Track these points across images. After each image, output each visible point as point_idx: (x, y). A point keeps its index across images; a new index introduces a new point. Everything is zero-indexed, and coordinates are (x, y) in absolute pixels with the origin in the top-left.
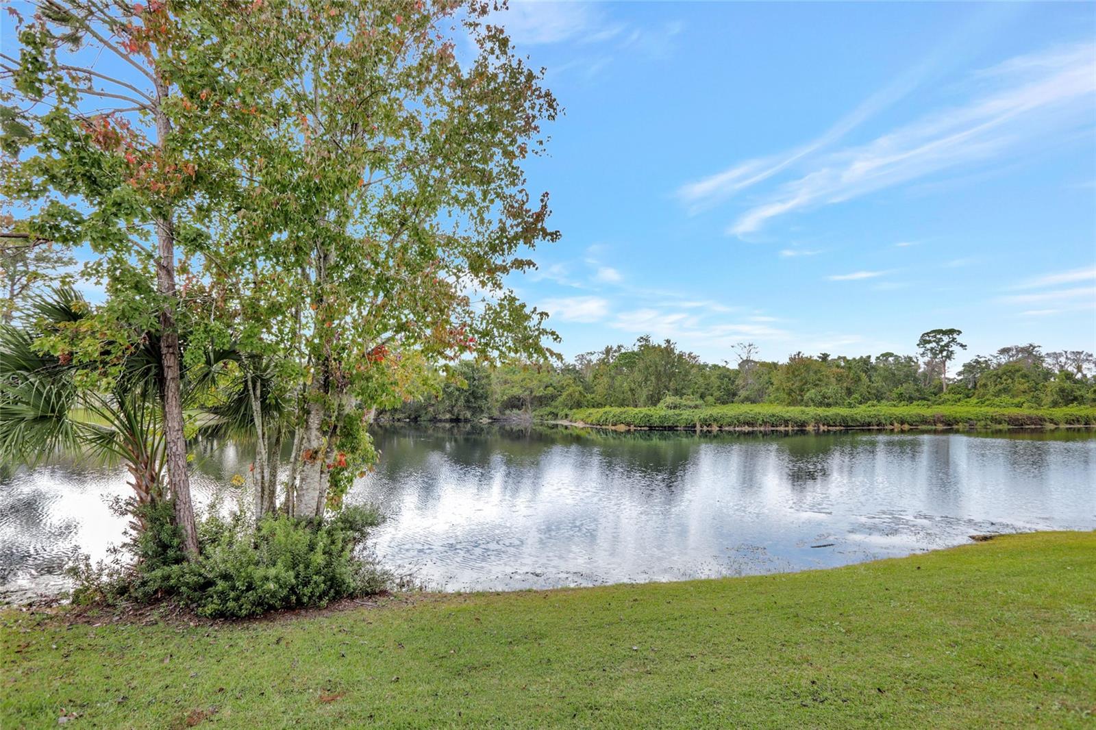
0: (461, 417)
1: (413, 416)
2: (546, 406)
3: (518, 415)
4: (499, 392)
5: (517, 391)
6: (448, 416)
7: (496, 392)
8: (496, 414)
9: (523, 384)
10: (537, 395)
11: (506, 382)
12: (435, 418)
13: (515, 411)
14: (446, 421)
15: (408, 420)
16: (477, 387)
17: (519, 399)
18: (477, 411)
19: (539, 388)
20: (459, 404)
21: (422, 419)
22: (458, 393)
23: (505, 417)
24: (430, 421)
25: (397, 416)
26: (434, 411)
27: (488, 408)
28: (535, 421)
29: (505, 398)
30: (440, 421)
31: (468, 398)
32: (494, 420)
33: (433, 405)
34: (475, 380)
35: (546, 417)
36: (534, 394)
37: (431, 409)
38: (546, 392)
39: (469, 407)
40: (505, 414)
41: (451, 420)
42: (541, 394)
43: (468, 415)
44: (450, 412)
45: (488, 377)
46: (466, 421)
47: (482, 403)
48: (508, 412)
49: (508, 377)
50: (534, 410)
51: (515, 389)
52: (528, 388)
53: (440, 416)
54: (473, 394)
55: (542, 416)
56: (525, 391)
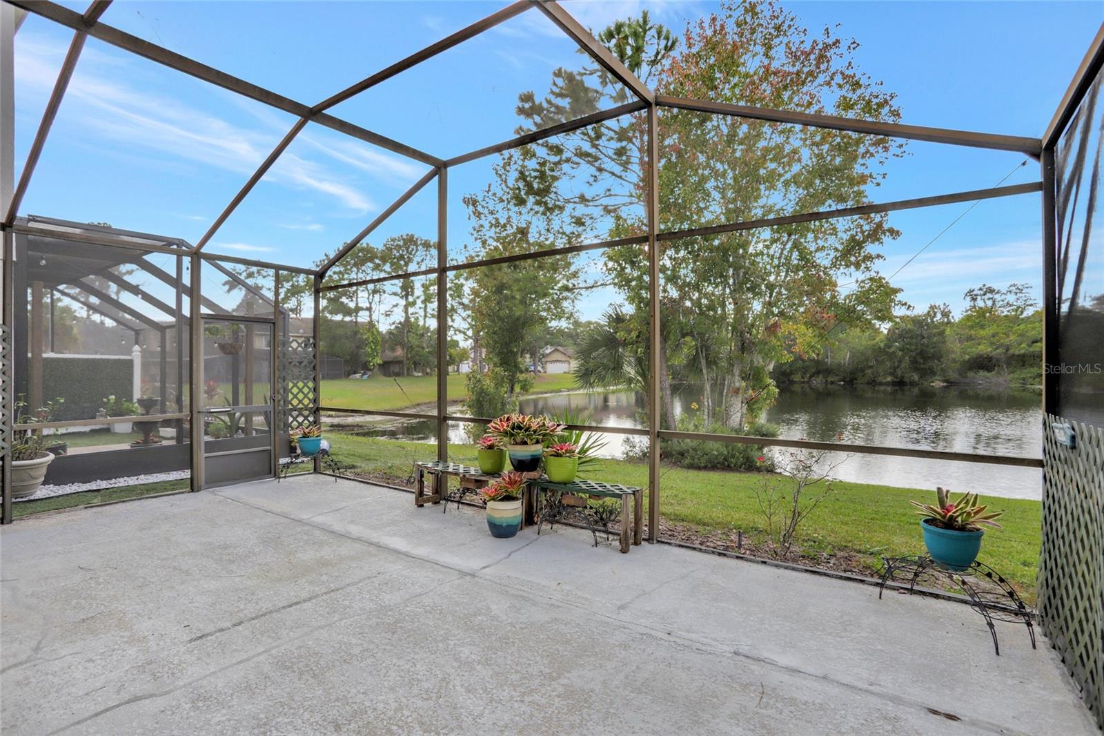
0: (906, 380)
1: (848, 379)
2: (1031, 366)
3: (988, 378)
4: (957, 350)
5: (984, 349)
6: (889, 379)
7: (953, 352)
8: (953, 376)
9: (995, 340)
10: (1017, 353)
11: (970, 338)
12: (874, 381)
13: (982, 373)
14: (888, 384)
15: (842, 383)
16: (927, 346)
17: (990, 359)
18: (927, 373)
19: (1020, 344)
20: (903, 365)
21: (859, 381)
22: (900, 353)
23: (967, 381)
24: (869, 383)
25: (830, 379)
26: (873, 374)
27: (942, 370)
28: (1013, 385)
29: (967, 357)
30: (881, 384)
31: (915, 358)
32: (951, 384)
33: (871, 367)
34: (923, 338)
35: (1031, 381)
36: (1011, 352)
37: (869, 371)
38: (1031, 349)
39: (916, 369)
40: (966, 377)
41: (894, 384)
42: (1022, 352)
43: (916, 377)
44: (892, 374)
45: (942, 333)
46: (913, 384)
47: (934, 364)
48: (971, 374)
49: (973, 332)
50: (1013, 372)
51: (981, 347)
52: (1002, 345)
53: (880, 379)
54: (922, 354)
55: (1024, 379)
56: (996, 349)
